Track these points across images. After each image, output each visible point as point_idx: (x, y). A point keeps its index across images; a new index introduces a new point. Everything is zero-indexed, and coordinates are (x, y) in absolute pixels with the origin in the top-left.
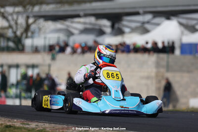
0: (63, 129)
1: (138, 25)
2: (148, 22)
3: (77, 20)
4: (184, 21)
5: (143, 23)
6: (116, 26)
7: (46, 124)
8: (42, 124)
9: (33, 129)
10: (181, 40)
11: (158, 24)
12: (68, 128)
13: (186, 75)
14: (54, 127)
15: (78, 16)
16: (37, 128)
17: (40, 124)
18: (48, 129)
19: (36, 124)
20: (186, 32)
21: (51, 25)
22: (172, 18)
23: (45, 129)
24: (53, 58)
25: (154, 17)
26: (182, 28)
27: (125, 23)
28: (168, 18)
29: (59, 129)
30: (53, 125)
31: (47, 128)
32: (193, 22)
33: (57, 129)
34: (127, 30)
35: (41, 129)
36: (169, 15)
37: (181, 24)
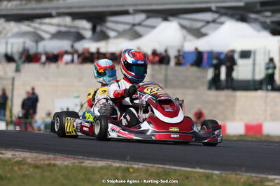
0: (49, 159)
1: (127, 27)
2: (139, 24)
3: (47, 20)
4: (186, 23)
5: (134, 25)
6: (99, 28)
7: (25, 153)
8: (20, 153)
9: (9, 160)
10: (183, 47)
11: (153, 27)
12: (55, 158)
13: (190, 92)
14: (36, 158)
15: (50, 16)
16: (14, 159)
17: (17, 153)
18: (29, 160)
19: (13, 153)
20: (189, 37)
21: (13, 27)
22: (171, 18)
23: (24, 159)
24: (18, 70)
25: (148, 17)
26: (184, 32)
27: (109, 25)
28: (166, 19)
29: (44, 160)
30: (34, 154)
31: (28, 158)
32: (198, 25)
33: (41, 160)
34: (112, 34)
35: (20, 159)
36: (166, 14)
37: (183, 27)
